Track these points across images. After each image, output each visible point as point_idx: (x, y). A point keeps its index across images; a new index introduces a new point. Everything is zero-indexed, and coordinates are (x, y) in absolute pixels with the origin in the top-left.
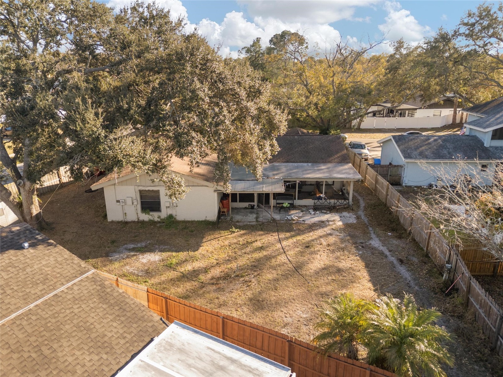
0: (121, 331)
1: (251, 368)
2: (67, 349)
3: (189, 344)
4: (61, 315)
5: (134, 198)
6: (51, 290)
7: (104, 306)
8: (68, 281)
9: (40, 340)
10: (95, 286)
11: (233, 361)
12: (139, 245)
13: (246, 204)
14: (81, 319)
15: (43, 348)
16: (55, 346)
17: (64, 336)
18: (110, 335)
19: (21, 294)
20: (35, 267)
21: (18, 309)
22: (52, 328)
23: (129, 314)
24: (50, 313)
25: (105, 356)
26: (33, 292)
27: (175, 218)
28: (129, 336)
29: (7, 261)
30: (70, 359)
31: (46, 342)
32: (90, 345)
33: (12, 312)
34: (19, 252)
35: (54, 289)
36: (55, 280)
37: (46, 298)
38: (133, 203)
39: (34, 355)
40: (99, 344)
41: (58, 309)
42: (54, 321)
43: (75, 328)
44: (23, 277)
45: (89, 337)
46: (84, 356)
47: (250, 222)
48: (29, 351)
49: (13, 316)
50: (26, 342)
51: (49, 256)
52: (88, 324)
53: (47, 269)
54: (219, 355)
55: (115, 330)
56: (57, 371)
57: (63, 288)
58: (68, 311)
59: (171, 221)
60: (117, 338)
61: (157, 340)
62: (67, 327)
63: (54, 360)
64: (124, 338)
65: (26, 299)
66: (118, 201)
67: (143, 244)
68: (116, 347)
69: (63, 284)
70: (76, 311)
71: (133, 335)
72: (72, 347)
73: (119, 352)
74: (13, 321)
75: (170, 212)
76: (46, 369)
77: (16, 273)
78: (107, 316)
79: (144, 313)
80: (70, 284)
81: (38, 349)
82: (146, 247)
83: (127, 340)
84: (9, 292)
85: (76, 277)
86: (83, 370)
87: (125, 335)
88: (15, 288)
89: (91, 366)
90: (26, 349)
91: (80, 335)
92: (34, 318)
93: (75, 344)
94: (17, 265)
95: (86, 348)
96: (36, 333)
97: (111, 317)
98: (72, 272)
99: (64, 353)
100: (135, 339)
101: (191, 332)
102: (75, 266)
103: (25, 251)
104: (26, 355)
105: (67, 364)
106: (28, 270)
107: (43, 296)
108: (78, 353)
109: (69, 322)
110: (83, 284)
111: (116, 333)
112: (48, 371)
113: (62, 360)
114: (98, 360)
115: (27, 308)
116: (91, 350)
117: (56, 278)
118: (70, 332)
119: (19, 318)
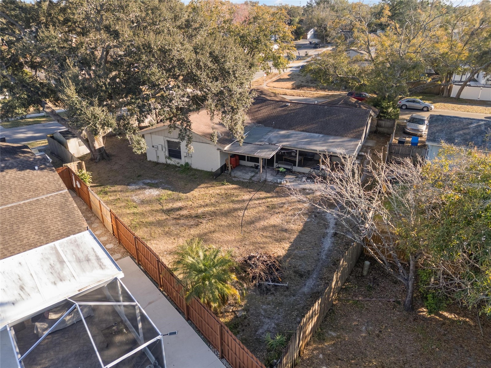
0: (60, 228)
1: (103, 264)
2: (25, 229)
3: (85, 243)
4: (34, 211)
5: (164, 146)
6: (35, 196)
7: (60, 212)
8: (47, 193)
9: (15, 221)
10: (62, 200)
11: (98, 259)
12: (153, 182)
13: (252, 164)
14: (43, 216)
15: (15, 226)
16: (21, 226)
17: (28, 222)
18: (53, 228)
19: (19, 195)
20: (35, 182)
21: (13, 202)
22: (25, 216)
23: (70, 220)
24: (29, 208)
25: (42, 238)
26: (25, 195)
27: (190, 166)
28: (62, 231)
29: (22, 175)
30: (24, 234)
31: (18, 223)
32: (39, 230)
33: (9, 203)
34: (31, 171)
35: (38, 196)
36: (41, 191)
37: (31, 200)
38: (162, 150)
39: (8, 228)
40: (44, 231)
41: (34, 207)
42: (28, 213)
43: (36, 220)
44: (25, 186)
45: (41, 226)
46: (32, 235)
47: (244, 179)
48: (7, 225)
49: (10, 205)
50: (8, 220)
51: (46, 177)
52: (45, 219)
53: (40, 184)
54: (93, 253)
55: (57, 226)
56: (15, 238)
57: (44, 197)
58: (38, 210)
59: (187, 168)
60: (55, 231)
61: (72, 237)
62: (33, 218)
63: (16, 233)
64: (59, 232)
65: (19, 199)
66: (153, 147)
67: (156, 181)
68: (51, 235)
69: (44, 194)
70: (43, 211)
71: (65, 231)
72: (29, 229)
73: (51, 238)
74: (8, 209)
75: (187, 160)
76: (10, 236)
77: (23, 183)
78: (58, 218)
79: (80, 221)
80: (49, 195)
81: (12, 225)
82: (157, 183)
83: (60, 233)
84: (13, 192)
85: (54, 192)
86: (27, 241)
87: (61, 230)
88: (18, 191)
89: (32, 241)
90: (6, 224)
91: (37, 224)
92: (19, 209)
93: (31, 228)
94: (25, 178)
95: (36, 231)
96: (15, 217)
97: (59, 219)
98: (53, 188)
99: (23, 230)
100: (65, 234)
101: (92, 237)
102: (57, 185)
103: (35, 171)
104: (5, 226)
105: (21, 236)
106: (30, 182)
107: (29, 198)
108: (30, 232)
109: (36, 216)
110: (56, 197)
111: (56, 228)
112: (10, 237)
113: (20, 234)
114: (38, 239)
115: (18, 203)
116: (37, 233)
117: (43, 190)
118: (32, 221)
119: (12, 207)
